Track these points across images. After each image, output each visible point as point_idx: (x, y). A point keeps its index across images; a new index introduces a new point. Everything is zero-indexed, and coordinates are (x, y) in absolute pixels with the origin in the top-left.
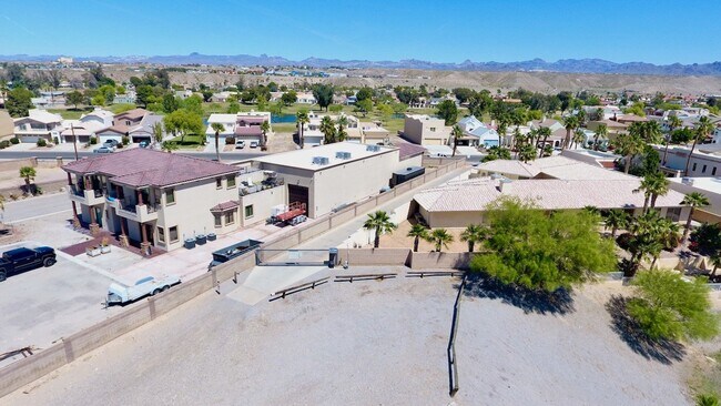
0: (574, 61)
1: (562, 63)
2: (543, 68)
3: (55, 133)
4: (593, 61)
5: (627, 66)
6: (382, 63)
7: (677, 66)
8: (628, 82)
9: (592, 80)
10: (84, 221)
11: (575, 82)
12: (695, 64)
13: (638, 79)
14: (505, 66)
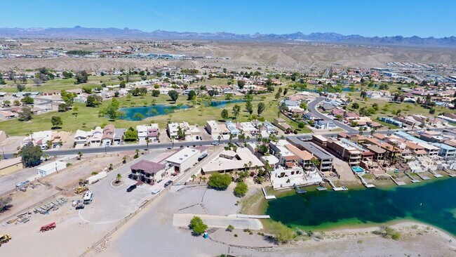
2: (303, 38)
3: (89, 141)
14: (280, 37)
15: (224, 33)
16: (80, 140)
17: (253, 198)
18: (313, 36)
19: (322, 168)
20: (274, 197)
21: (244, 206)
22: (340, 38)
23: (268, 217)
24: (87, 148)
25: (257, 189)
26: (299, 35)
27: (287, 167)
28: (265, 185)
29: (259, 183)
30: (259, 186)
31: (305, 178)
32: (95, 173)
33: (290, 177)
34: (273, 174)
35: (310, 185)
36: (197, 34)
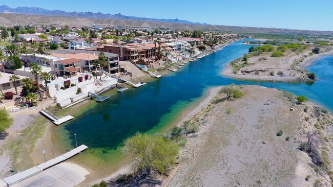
1: (20, 9)
2: (10, 11)
5: (55, 12)
8: (54, 20)
9: (36, 18)
11: (27, 19)
12: (82, 12)
13: (58, 19)
17: (31, 133)
19: (110, 69)
20: (69, 117)
21: (16, 153)
23: (83, 147)
25: (32, 116)
27: (68, 74)
28: (42, 106)
29: (31, 105)
30: (34, 110)
31: (98, 83)
33: (79, 85)
34: (51, 86)
35: (108, 90)
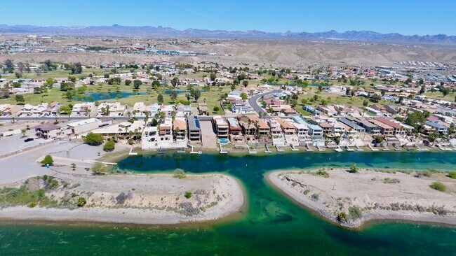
0: (356, 32)
3: (31, 112)
4: (367, 32)
6: (235, 32)
7: (416, 37)
10: (37, 135)
12: (428, 36)
14: (311, 35)
15: (254, 31)
16: (25, 111)
18: (347, 34)
19: (191, 137)
20: (136, 154)
21: (105, 157)
22: (376, 36)
24: (29, 117)
25: (126, 148)
26: (333, 33)
28: (135, 146)
29: (131, 144)
30: (129, 146)
32: (11, 130)
36: (227, 32)
